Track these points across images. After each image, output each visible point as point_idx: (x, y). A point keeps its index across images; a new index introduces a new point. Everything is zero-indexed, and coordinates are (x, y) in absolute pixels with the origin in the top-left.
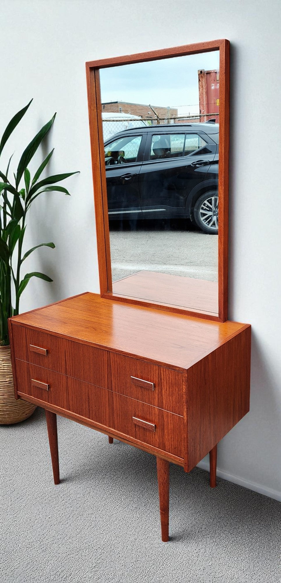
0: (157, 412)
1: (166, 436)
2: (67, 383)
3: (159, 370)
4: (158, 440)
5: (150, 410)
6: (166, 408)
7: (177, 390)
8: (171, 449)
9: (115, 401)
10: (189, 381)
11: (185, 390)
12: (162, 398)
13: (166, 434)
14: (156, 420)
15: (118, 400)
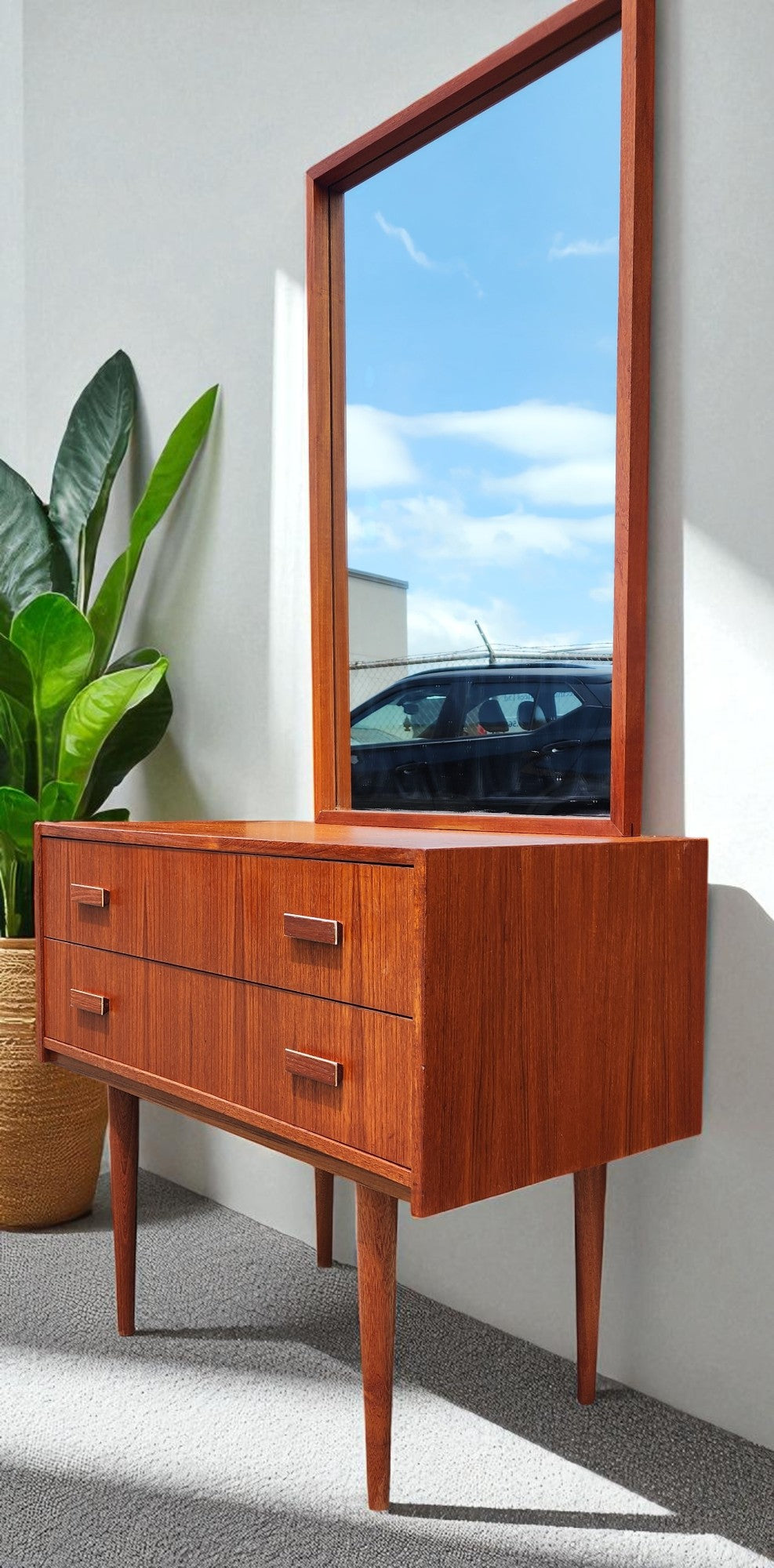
0: (347, 1023)
1: (368, 1099)
2: (146, 982)
3: (356, 877)
4: (348, 1119)
5: (332, 1020)
6: (371, 999)
7: (398, 930)
8: (380, 1140)
9: (249, 1013)
10: (430, 888)
11: (420, 921)
12: (361, 971)
13: (368, 1093)
14: (346, 1052)
15: (256, 1004)
